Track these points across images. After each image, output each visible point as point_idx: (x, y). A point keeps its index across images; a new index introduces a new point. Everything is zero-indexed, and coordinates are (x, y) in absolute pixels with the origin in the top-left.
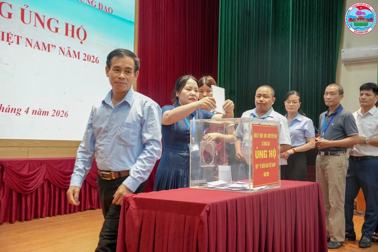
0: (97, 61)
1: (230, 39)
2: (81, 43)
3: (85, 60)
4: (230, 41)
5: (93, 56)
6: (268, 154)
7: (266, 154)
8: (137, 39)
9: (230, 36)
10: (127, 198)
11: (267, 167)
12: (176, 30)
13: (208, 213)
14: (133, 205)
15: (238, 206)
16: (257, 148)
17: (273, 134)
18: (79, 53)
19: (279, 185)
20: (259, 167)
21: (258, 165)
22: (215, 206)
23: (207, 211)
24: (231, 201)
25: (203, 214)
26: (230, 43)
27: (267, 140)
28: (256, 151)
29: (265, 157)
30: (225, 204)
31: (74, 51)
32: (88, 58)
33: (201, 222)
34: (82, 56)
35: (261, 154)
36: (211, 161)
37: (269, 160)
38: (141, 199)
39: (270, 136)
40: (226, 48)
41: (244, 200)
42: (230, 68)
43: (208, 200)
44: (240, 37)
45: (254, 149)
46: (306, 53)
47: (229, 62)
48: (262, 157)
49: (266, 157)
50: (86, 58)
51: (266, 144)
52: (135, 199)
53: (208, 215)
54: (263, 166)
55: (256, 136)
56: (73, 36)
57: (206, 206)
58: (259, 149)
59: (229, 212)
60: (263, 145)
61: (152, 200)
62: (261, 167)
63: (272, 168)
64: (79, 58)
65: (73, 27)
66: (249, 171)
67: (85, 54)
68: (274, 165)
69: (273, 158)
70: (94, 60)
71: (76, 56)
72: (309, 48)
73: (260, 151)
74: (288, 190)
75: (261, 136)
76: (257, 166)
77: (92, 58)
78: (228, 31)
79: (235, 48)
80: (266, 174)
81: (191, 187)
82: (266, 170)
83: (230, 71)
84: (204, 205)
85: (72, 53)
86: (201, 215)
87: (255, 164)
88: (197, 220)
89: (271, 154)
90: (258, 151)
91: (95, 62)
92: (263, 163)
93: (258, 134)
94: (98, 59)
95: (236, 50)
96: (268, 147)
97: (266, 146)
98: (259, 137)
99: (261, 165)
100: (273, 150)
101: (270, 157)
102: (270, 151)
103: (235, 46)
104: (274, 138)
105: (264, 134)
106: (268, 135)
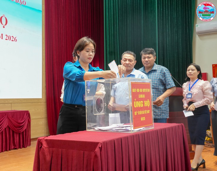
0: (15, 40)
1: (113, 20)
2: (4, 27)
3: (7, 40)
4: (112, 21)
5: (13, 36)
6: (144, 103)
7: (142, 104)
8: (44, 23)
9: (112, 18)
10: (41, 140)
11: (143, 113)
12: (72, 15)
13: (101, 149)
14: (45, 145)
15: (122, 143)
16: (135, 99)
17: (147, 89)
18: (2, 34)
19: (153, 127)
20: (137, 113)
22: (105, 144)
23: (100, 147)
24: (118, 139)
25: (97, 150)
26: (112, 23)
27: (142, 93)
28: (135, 102)
29: (141, 106)
30: (113, 142)
32: (9, 38)
33: (96, 156)
34: (5, 37)
35: (138, 104)
36: (102, 110)
37: (145, 108)
38: (51, 140)
39: (144, 90)
40: (110, 27)
41: (127, 138)
42: (114, 41)
43: (100, 139)
44: (120, 18)
45: (133, 101)
46: (169, 28)
47: (113, 37)
48: (140, 106)
49: (142, 106)
50: (7, 38)
51: (141, 96)
52: (46, 140)
53: (101, 150)
54: (140, 113)
55: (134, 90)
57: (99, 144)
59: (116, 147)
60: (139, 97)
61: (59, 140)
62: (139, 114)
63: (147, 114)
64: (2, 38)
66: (130, 117)
67: (6, 35)
68: (148, 112)
69: (148, 106)
72: (171, 25)
73: (138, 102)
74: (159, 130)
75: (138, 90)
76: (136, 113)
77: (12, 38)
78: (111, 15)
79: (116, 27)
80: (143, 119)
81: (87, 130)
82: (143, 115)
83: (114, 43)
84: (97, 144)
86: (96, 150)
87: (134, 111)
88: (93, 155)
89: (146, 103)
90: (136, 102)
91: (14, 41)
92: (140, 111)
93: (136, 89)
94: (16, 38)
95: (118, 27)
96: (143, 98)
97: (142, 98)
98: (137, 91)
99: (138, 112)
100: (147, 101)
101: (145, 106)
102: (145, 101)
103: (116, 25)
104: (148, 92)
105: (140, 89)
106: (143, 89)
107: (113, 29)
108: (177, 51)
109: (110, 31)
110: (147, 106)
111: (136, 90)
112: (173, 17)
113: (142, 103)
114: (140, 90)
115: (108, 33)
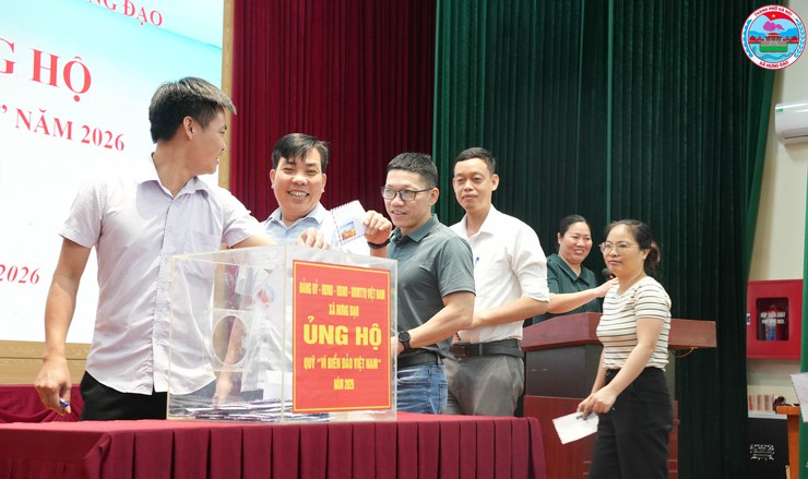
0: (119, 144)
2: (77, 99)
3: (88, 142)
5: (108, 132)
6: (352, 335)
7: (345, 337)
9: (464, 78)
11: (347, 366)
16: (311, 318)
17: (371, 291)
18: (70, 124)
20: (318, 365)
21: (313, 360)
25: (91, 456)
26: (465, 95)
27: (349, 301)
28: (306, 327)
29: (339, 342)
31: (57, 120)
32: (94, 136)
34: (79, 133)
35: (325, 334)
39: (357, 292)
40: (456, 108)
44: (493, 80)
45: (300, 320)
47: (464, 144)
48: (330, 342)
49: (345, 342)
50: (90, 137)
51: (342, 310)
54: (333, 363)
55: (306, 288)
56: (53, 82)
57: (102, 438)
58: (318, 322)
60: (332, 312)
62: (323, 366)
63: (365, 371)
64: (69, 137)
65: (54, 59)
67: (85, 127)
68: (373, 364)
69: (370, 346)
70: (112, 143)
71: (61, 133)
73: (322, 328)
75: (327, 290)
76: (309, 363)
77: (106, 137)
79: (478, 108)
80: (344, 384)
82: (343, 373)
85: (51, 125)
89: (365, 336)
90: (315, 327)
91: (114, 146)
92: (332, 356)
93: (315, 286)
94: (120, 139)
95: (482, 112)
96: (350, 318)
97: (344, 317)
98: (320, 293)
99: (323, 361)
100: (370, 328)
101: (358, 343)
102: (358, 329)
103: (478, 102)
104: (375, 300)
105: (339, 288)
106: (353, 289)
107: (464, 117)
108: (685, 197)
109: (455, 124)
110: (366, 343)
111: (320, 287)
112: (675, 76)
113: (342, 332)
114: (349, 290)
115: (445, 128)
